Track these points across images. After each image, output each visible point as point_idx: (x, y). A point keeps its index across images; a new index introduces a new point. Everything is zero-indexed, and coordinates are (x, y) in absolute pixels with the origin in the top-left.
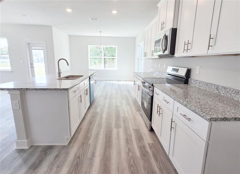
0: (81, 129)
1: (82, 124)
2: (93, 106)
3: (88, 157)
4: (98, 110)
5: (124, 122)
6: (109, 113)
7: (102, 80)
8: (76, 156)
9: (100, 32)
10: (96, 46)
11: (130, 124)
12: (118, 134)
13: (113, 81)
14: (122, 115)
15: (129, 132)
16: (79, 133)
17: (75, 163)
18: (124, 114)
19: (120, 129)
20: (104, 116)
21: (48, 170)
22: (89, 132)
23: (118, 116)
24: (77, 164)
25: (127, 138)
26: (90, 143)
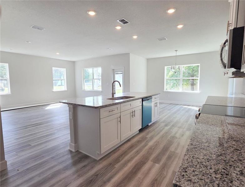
0: (119, 150)
1: (123, 146)
2: (147, 131)
3: (104, 179)
4: (149, 136)
5: (169, 158)
6: (158, 142)
7: (177, 104)
8: (96, 173)
9: (176, 51)
10: (170, 66)
11: (175, 163)
12: (150, 170)
13: (192, 106)
14: (172, 149)
15: (165, 173)
16: (115, 153)
17: (91, 179)
18: (176, 149)
19: (156, 164)
20: (151, 144)
21: (72, 175)
22: (123, 156)
23: (165, 149)
24: (91, 180)
25: (157, 179)
26: (116, 167)
